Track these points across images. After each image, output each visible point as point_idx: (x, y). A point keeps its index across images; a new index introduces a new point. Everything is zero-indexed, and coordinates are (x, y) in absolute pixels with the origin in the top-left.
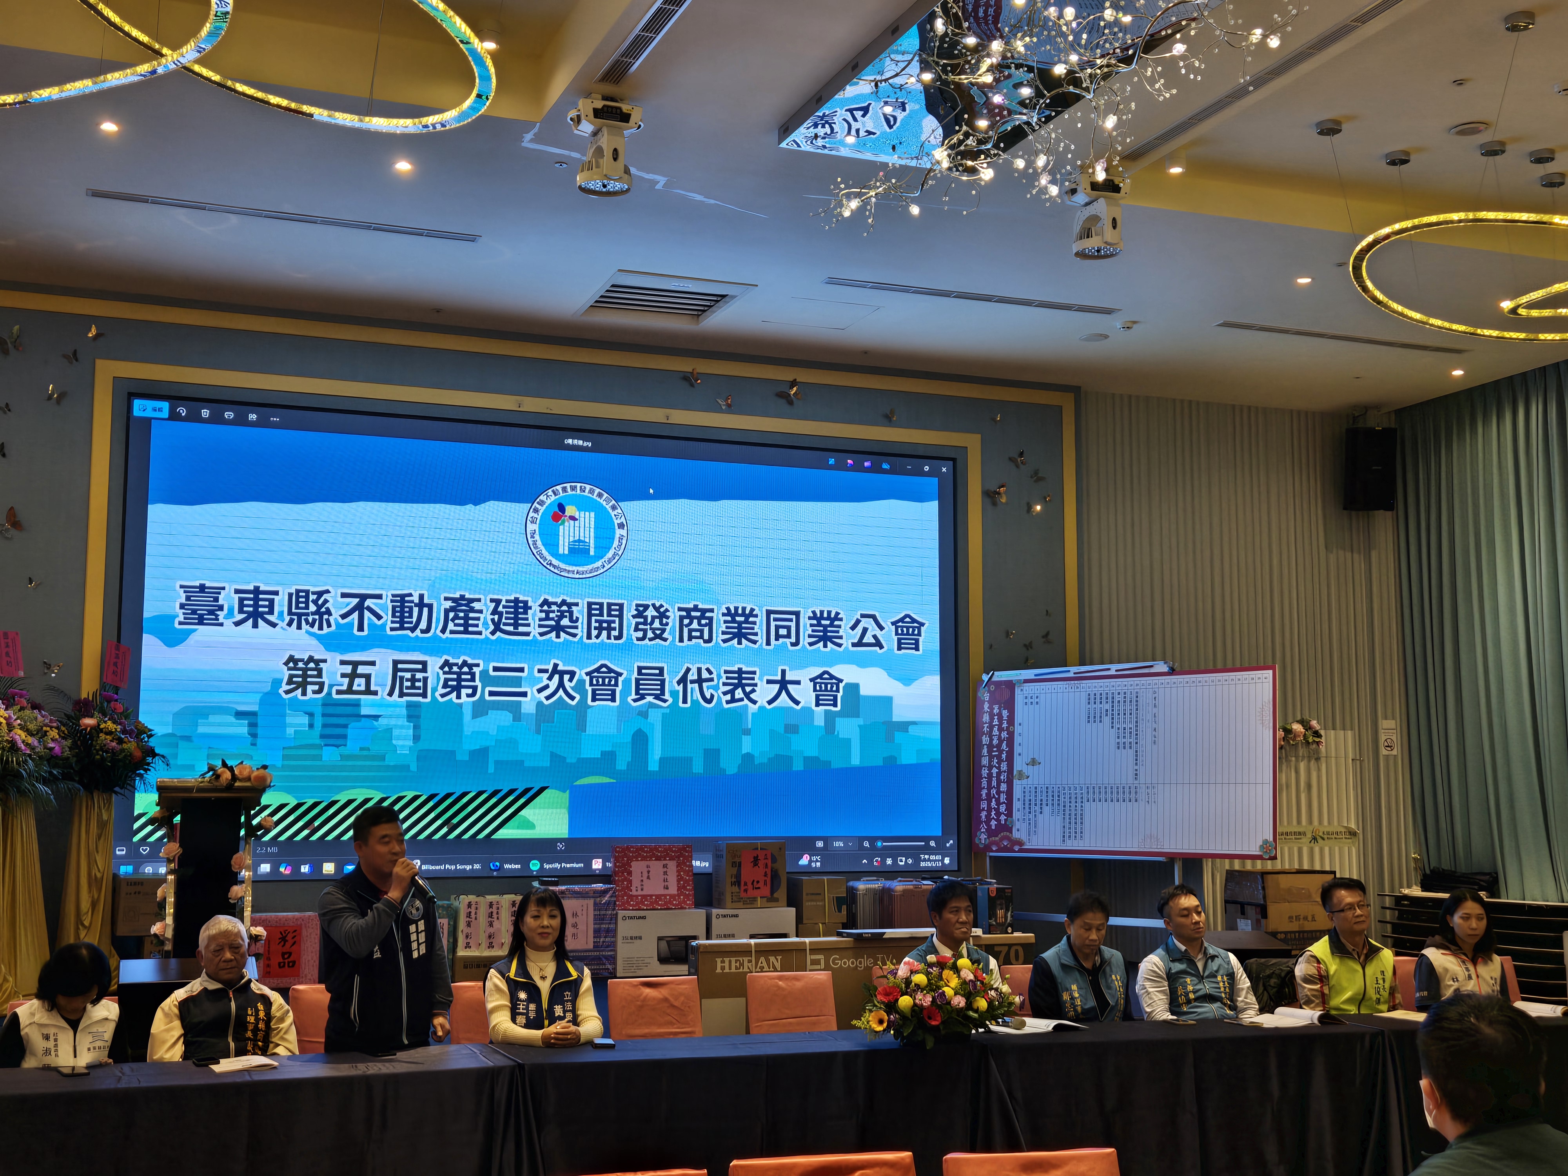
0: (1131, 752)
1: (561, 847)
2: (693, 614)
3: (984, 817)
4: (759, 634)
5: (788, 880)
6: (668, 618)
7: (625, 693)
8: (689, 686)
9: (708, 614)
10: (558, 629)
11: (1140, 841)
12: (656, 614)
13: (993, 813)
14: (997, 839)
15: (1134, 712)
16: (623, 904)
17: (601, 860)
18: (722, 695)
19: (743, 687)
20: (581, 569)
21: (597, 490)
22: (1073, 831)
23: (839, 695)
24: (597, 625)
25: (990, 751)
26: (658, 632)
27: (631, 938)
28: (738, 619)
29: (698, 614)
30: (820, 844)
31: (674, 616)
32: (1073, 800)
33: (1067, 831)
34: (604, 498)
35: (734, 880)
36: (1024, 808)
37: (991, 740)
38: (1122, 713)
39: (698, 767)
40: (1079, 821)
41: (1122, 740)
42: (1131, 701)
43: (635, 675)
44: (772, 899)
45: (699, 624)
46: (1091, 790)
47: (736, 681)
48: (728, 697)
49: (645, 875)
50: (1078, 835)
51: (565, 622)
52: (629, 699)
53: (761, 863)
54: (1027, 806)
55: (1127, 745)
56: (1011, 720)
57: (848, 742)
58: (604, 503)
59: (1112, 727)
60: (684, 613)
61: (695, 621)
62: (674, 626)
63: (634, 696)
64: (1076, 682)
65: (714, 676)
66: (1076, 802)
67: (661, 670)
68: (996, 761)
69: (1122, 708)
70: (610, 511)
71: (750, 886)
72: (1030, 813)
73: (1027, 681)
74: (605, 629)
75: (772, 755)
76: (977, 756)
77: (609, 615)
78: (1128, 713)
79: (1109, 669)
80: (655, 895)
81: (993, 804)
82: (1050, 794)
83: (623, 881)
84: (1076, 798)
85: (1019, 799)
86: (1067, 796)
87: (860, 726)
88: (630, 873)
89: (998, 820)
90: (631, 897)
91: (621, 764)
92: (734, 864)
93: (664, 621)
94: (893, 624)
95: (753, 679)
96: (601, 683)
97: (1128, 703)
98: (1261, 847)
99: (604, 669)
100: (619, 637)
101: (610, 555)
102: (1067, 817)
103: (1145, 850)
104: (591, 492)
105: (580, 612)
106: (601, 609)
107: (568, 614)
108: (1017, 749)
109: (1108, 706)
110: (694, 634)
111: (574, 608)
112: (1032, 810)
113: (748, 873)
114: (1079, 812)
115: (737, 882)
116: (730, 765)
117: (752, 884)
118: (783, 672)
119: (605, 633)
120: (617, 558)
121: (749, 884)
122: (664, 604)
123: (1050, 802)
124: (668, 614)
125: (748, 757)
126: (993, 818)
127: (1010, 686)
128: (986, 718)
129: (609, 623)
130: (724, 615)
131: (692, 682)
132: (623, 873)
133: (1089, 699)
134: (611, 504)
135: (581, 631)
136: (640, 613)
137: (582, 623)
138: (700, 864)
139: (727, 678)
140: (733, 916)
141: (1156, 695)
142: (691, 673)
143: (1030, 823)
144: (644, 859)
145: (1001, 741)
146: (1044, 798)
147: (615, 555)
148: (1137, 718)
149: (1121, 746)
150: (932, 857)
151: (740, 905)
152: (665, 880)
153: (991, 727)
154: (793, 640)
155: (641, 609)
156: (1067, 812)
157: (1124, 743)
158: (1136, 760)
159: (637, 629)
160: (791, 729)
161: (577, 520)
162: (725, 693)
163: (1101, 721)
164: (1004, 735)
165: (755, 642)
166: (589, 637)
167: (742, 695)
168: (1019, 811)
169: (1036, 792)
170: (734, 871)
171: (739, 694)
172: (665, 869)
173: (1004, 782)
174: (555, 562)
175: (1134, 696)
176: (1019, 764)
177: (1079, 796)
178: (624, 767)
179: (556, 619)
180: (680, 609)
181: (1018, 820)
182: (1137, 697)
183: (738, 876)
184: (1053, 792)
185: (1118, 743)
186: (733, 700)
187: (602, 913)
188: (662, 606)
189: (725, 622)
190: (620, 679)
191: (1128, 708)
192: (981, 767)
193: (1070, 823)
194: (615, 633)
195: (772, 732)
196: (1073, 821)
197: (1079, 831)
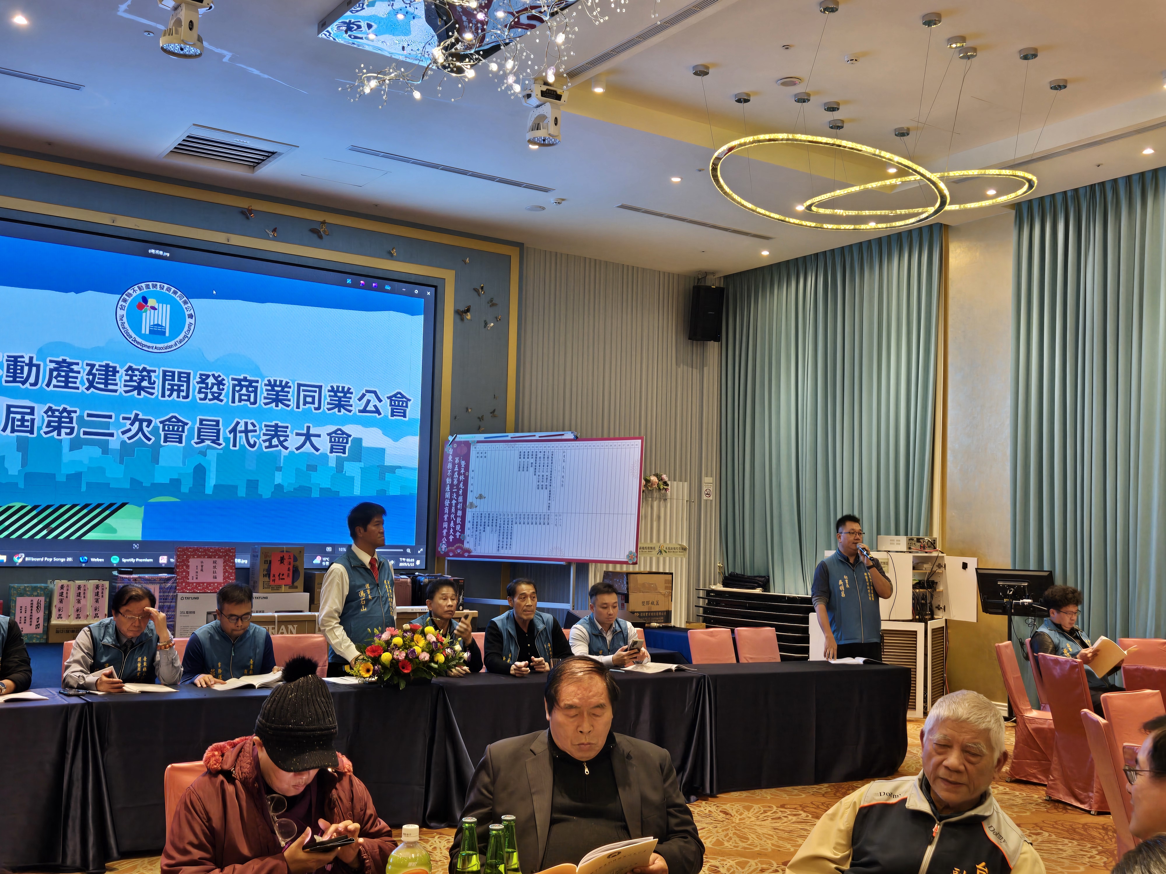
0: (546, 492)
1: (136, 546)
2: (243, 383)
3: (445, 533)
4: (292, 400)
5: (305, 574)
6: (224, 385)
7: (190, 437)
8: (238, 435)
9: (254, 384)
10: (139, 389)
11: (549, 550)
12: (215, 382)
13: (452, 530)
14: (453, 548)
15: (550, 465)
16: (182, 589)
17: (166, 557)
18: (262, 442)
19: (278, 437)
20: (158, 345)
21: (173, 289)
22: (505, 543)
23: (348, 446)
24: (170, 387)
25: (451, 489)
26: (216, 395)
27: (187, 612)
28: (276, 388)
29: (247, 383)
30: (329, 549)
31: (229, 384)
32: (506, 523)
33: (501, 543)
34: (178, 295)
35: (265, 573)
36: (473, 528)
37: (453, 481)
38: (542, 465)
39: (242, 492)
40: (509, 537)
41: (541, 483)
42: (548, 458)
43: (198, 425)
44: (293, 587)
45: (248, 391)
46: (518, 517)
47: (273, 433)
48: (267, 444)
49: (200, 568)
50: (508, 546)
51: (145, 384)
52: (192, 442)
53: (286, 562)
54: (475, 526)
55: (544, 487)
56: (467, 468)
57: (352, 479)
58: (178, 299)
59: (535, 475)
60: (236, 382)
61: (244, 389)
62: (228, 392)
63: (196, 440)
64: (512, 443)
65: (257, 428)
66: (508, 524)
67: (218, 422)
68: (455, 495)
69: (542, 462)
70: (183, 305)
71: (277, 578)
72: (476, 531)
73: (478, 442)
74: (176, 390)
75: (297, 486)
76: (442, 492)
77: (179, 380)
78: (546, 465)
79: (534, 436)
80: (207, 583)
81: (452, 524)
82: (491, 519)
83: (182, 572)
84: (508, 521)
85: (469, 522)
86: (502, 520)
87: (362, 469)
88: (188, 567)
89: (455, 536)
90: (188, 584)
91: (185, 489)
92: (265, 562)
93: (221, 387)
94: (388, 398)
95: (286, 432)
96: (171, 429)
97: (546, 459)
98: (628, 556)
99: (174, 420)
100: (187, 397)
101: (181, 337)
102: (501, 534)
103: (552, 557)
104: (168, 290)
105: (157, 377)
106: (173, 376)
107: (147, 378)
108: (470, 488)
109: (533, 461)
110: (243, 397)
111: (152, 374)
112: (478, 529)
113: (277, 567)
114: (510, 531)
115: (268, 574)
116: (265, 492)
117: (279, 576)
118: (308, 428)
119: (175, 393)
120: (187, 339)
121: (277, 576)
122: (221, 375)
123: (490, 524)
124: (224, 382)
125: (279, 487)
126: (451, 534)
127: (467, 444)
128: (450, 466)
129: (179, 386)
130: (266, 385)
131: (241, 432)
132: (183, 567)
133: (520, 455)
134: (183, 299)
135: (157, 390)
136: (203, 380)
137: (158, 385)
138: (241, 561)
139: (267, 430)
140: (265, 598)
141: (565, 454)
142: (239, 426)
143: (476, 538)
144: (199, 557)
145: (459, 482)
146: (487, 521)
147: (185, 337)
148: (551, 469)
149: (540, 487)
150: (408, 560)
151: (270, 590)
152: (214, 572)
153: (453, 472)
154: (316, 405)
155: (204, 377)
156: (502, 531)
157: (542, 485)
158: (550, 497)
159: (200, 392)
160: (312, 468)
161: (156, 309)
162: (264, 441)
163: (527, 470)
164: (462, 478)
165: (288, 406)
166: (163, 396)
167: (277, 443)
168: (469, 529)
169: (481, 517)
170: (266, 567)
171: (275, 442)
172: (214, 565)
173: (460, 510)
174: (139, 340)
175: (550, 454)
176: (470, 498)
177: (510, 520)
178: (187, 491)
179: (138, 381)
180: (233, 379)
181: (468, 536)
182: (552, 455)
183: (269, 570)
184: (493, 517)
185: (538, 485)
186: (271, 446)
187: (166, 594)
188: (219, 376)
189: (267, 390)
190: (186, 427)
191: (546, 462)
192: (444, 499)
193: (503, 538)
194: (184, 394)
195: (298, 470)
196: (505, 537)
197: (509, 544)
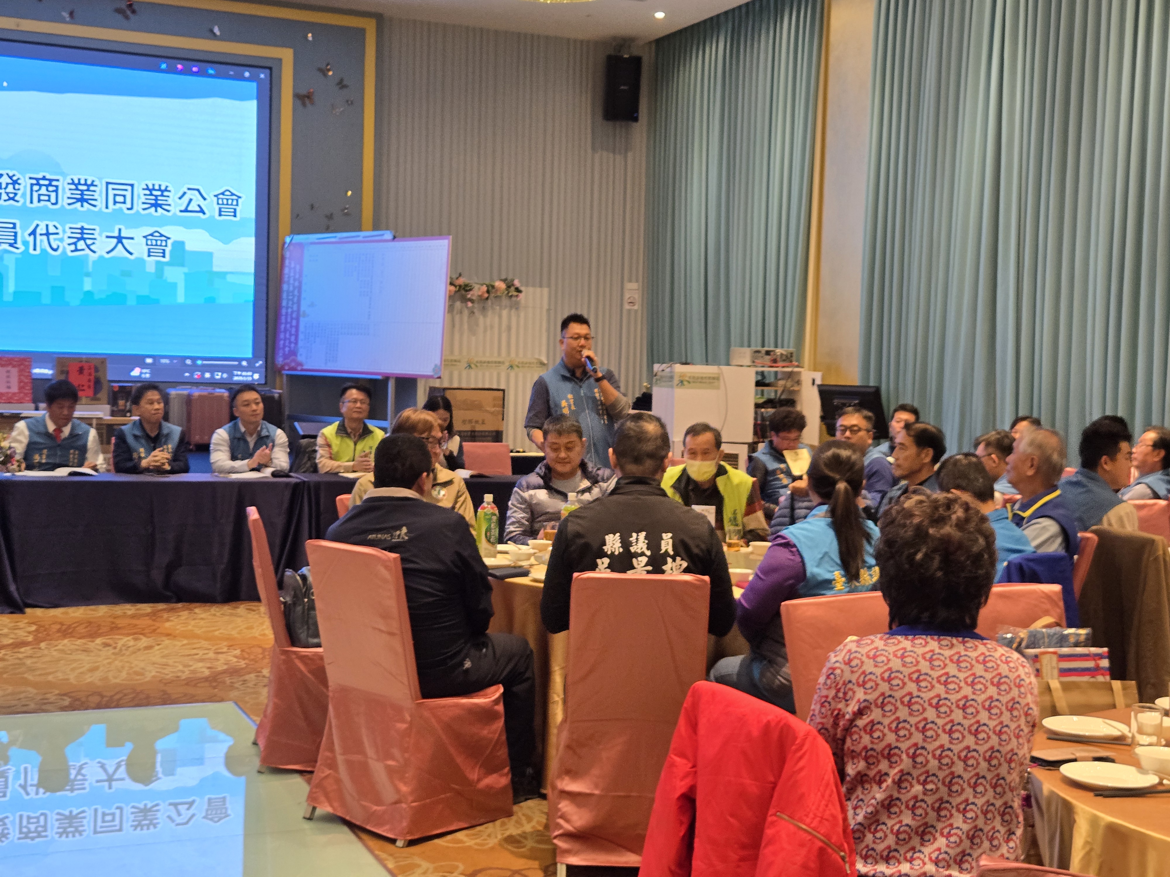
0: (367, 299)
2: (42, 182)
4: (99, 200)
6: (20, 184)
8: (39, 238)
9: (54, 183)
14: (289, 361)
15: (371, 269)
18: (66, 246)
19: (84, 239)
22: (331, 356)
23: (168, 250)
26: (11, 195)
28: (81, 187)
29: (46, 182)
30: (151, 361)
31: (25, 183)
32: (333, 333)
33: (328, 356)
36: (305, 338)
38: (364, 269)
39: (46, 299)
40: (335, 349)
42: (369, 260)
44: (94, 399)
45: (47, 190)
46: (344, 327)
47: (79, 236)
48: (72, 247)
50: (335, 359)
53: (86, 372)
55: (366, 293)
56: (301, 273)
57: (174, 286)
60: (34, 181)
61: (44, 188)
62: (25, 192)
64: (340, 245)
65: (60, 231)
66: (335, 335)
67: (14, 224)
68: (291, 303)
72: (308, 342)
73: (311, 244)
75: (109, 292)
78: (367, 269)
81: (288, 335)
85: (302, 332)
86: (330, 330)
87: (185, 274)
93: (17, 186)
94: (215, 196)
95: (94, 234)
98: (434, 369)
102: (329, 345)
103: (371, 371)
109: (357, 264)
110: (42, 198)
112: (310, 340)
114: (336, 342)
116: (73, 299)
118: (120, 230)
122: (17, 174)
123: (320, 334)
124: (19, 181)
125: (89, 294)
126: (287, 346)
127: (302, 246)
128: (287, 271)
130: (68, 184)
131: (41, 235)
133: (346, 258)
138: (41, 371)
139: (71, 233)
141: (384, 256)
142: (40, 228)
143: (307, 350)
146: (317, 332)
148: (372, 273)
150: (244, 373)
152: (8, 382)
154: (129, 205)
156: (329, 342)
158: (370, 305)
160: (127, 274)
162: (69, 245)
165: (95, 206)
167: (84, 247)
171: (81, 245)
172: (8, 374)
173: (294, 319)
175: (371, 257)
176: (303, 306)
177: (337, 330)
180: (29, 178)
181: (301, 347)
184: (322, 327)
186: (76, 250)
188: (14, 175)
189: (70, 189)
191: (368, 266)
193: (330, 350)
195: (110, 276)
196: (332, 348)
197: (335, 356)
